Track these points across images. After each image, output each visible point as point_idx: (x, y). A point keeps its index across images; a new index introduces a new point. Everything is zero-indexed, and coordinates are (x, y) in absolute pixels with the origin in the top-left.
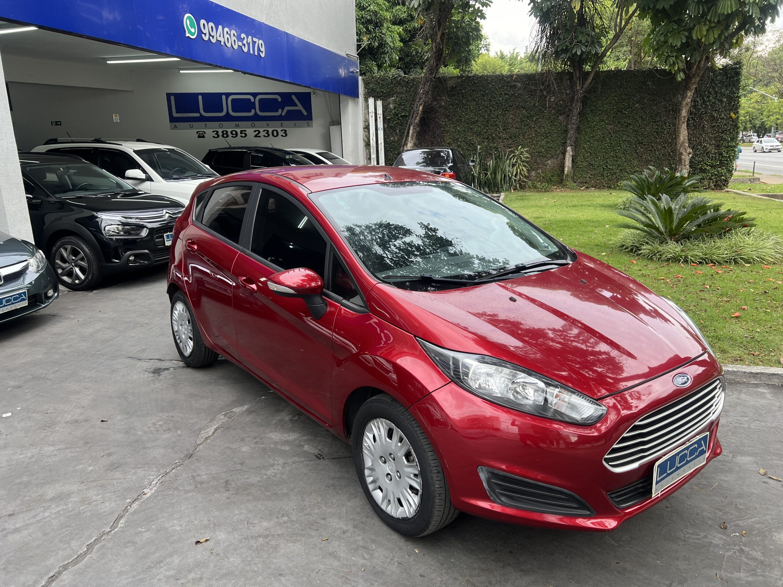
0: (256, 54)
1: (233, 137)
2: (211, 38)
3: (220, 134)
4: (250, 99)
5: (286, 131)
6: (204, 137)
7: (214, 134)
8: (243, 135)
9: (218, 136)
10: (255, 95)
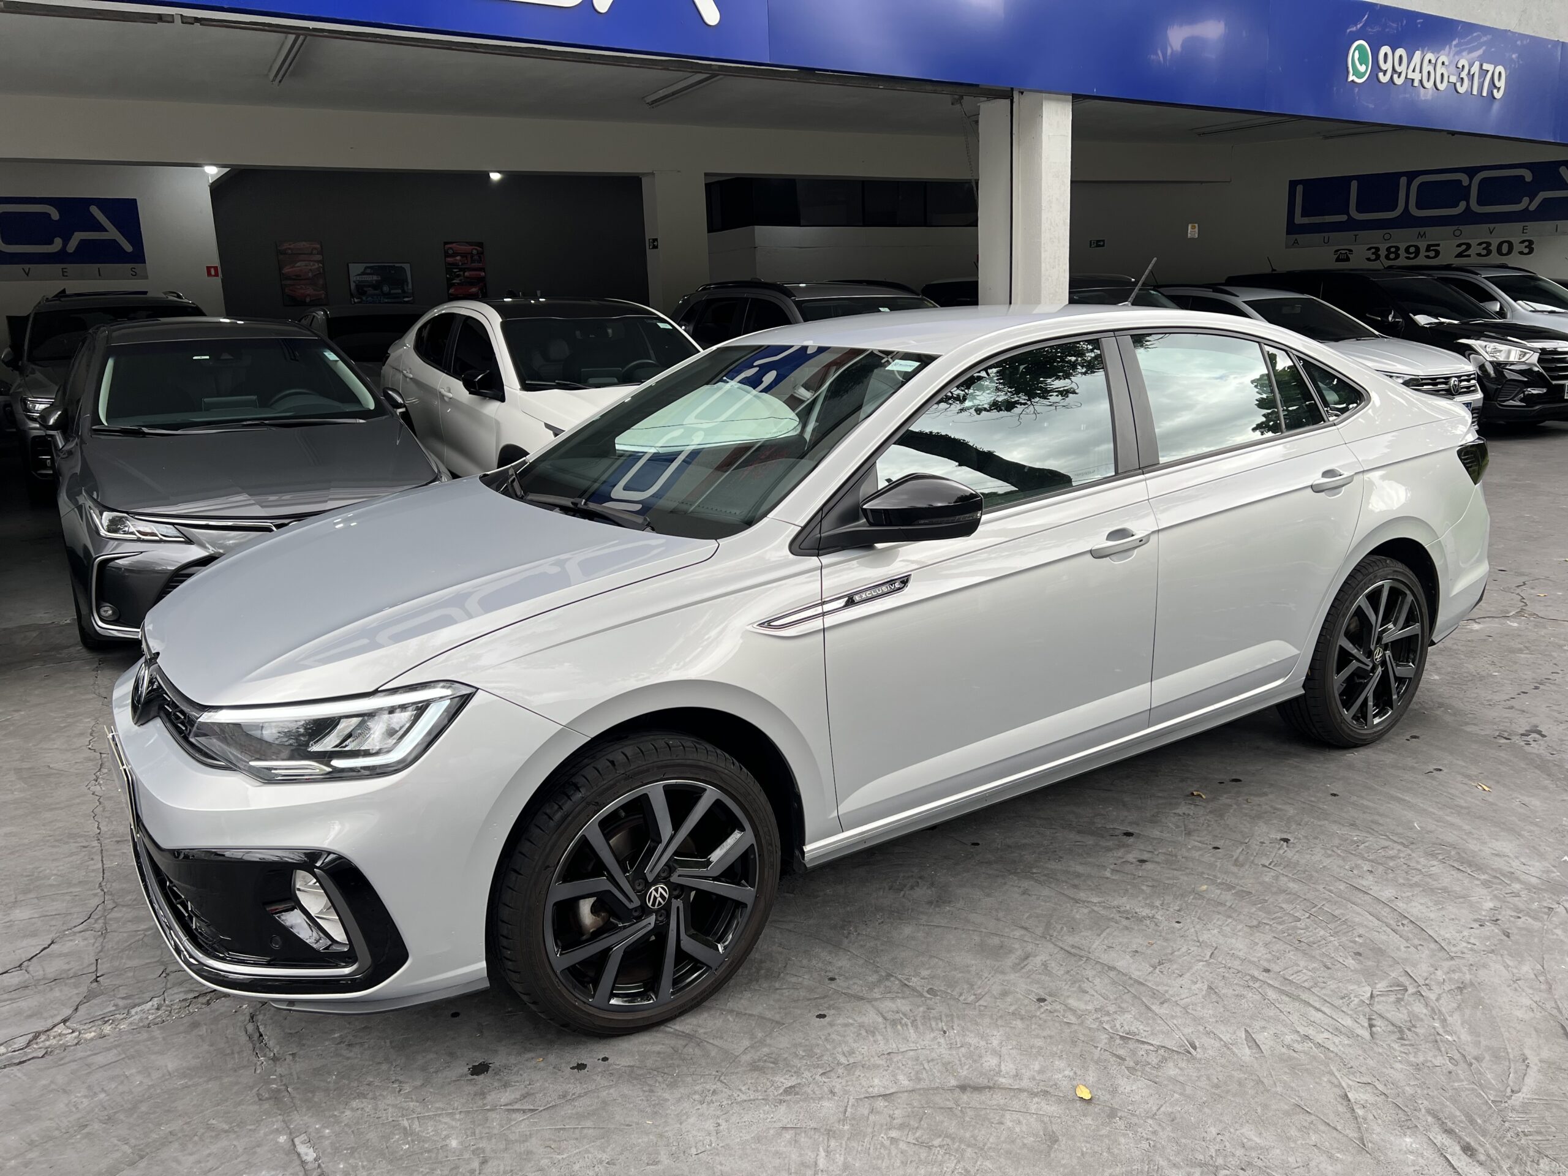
0: (1485, 94)
1: (1407, 258)
2: (1395, 76)
3: (1383, 253)
4: (1460, 181)
5: (1531, 242)
6: (1348, 259)
7: (1370, 254)
8: (1432, 254)
9: (1378, 257)
10: (1471, 172)
